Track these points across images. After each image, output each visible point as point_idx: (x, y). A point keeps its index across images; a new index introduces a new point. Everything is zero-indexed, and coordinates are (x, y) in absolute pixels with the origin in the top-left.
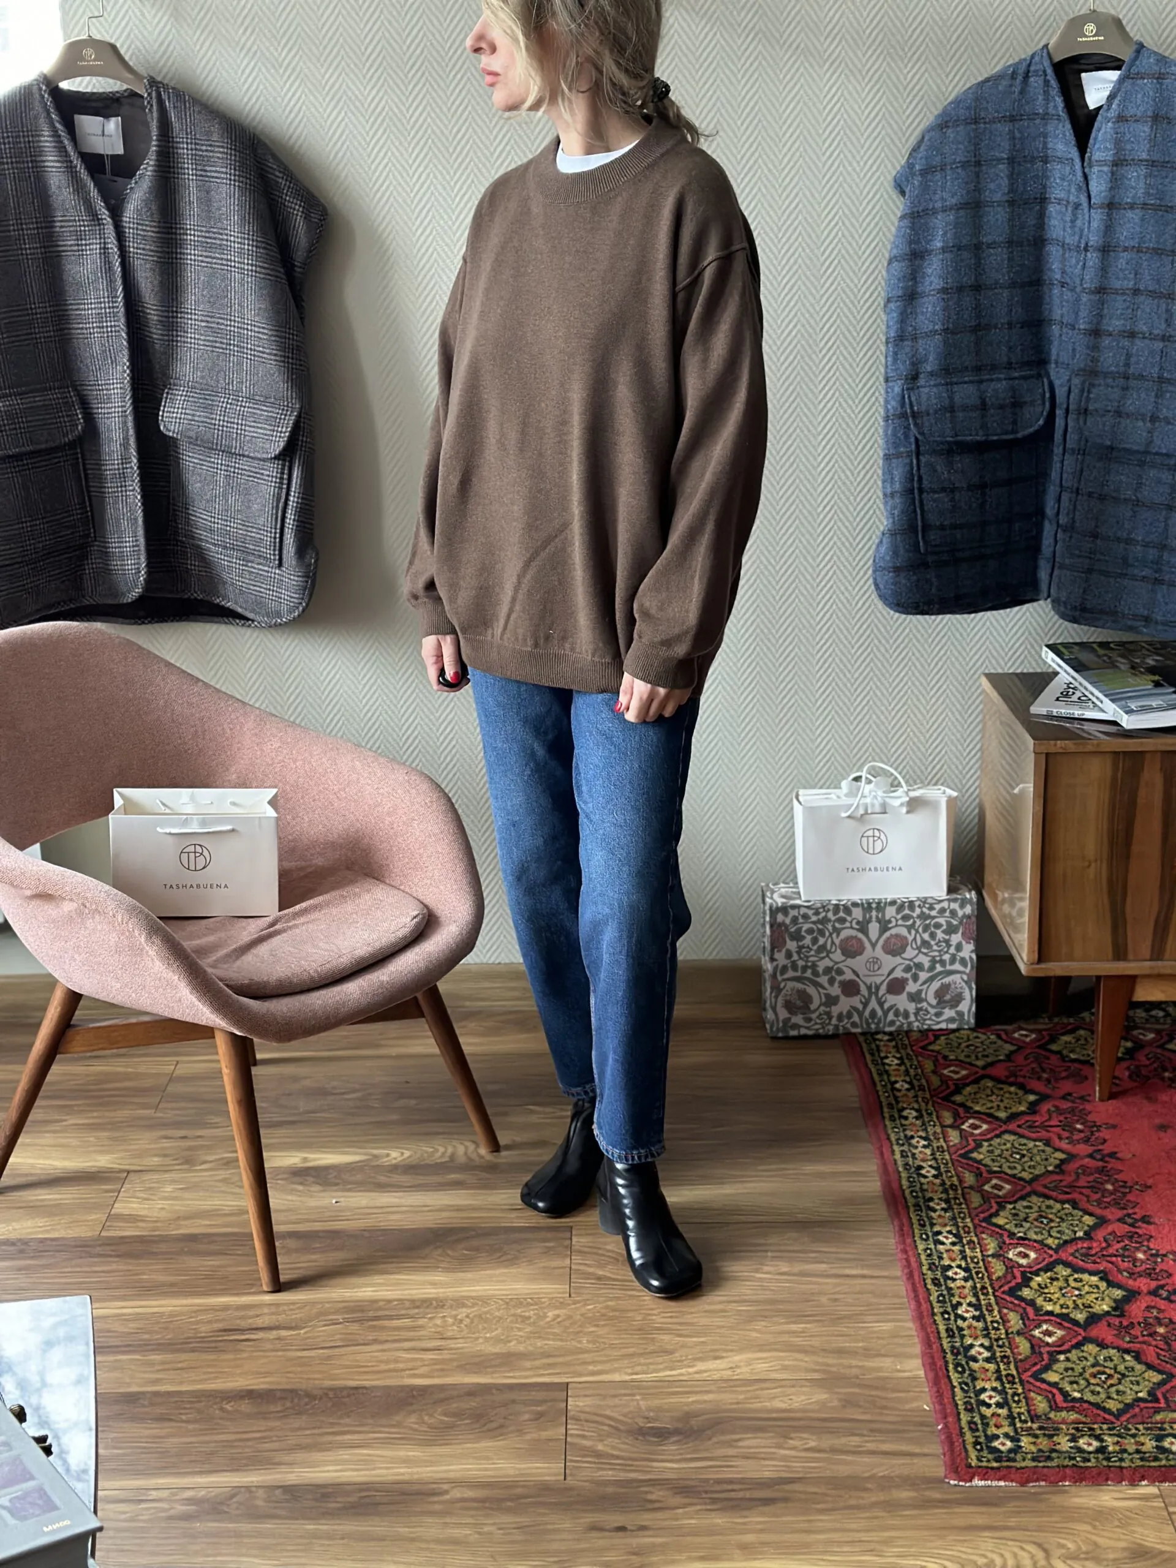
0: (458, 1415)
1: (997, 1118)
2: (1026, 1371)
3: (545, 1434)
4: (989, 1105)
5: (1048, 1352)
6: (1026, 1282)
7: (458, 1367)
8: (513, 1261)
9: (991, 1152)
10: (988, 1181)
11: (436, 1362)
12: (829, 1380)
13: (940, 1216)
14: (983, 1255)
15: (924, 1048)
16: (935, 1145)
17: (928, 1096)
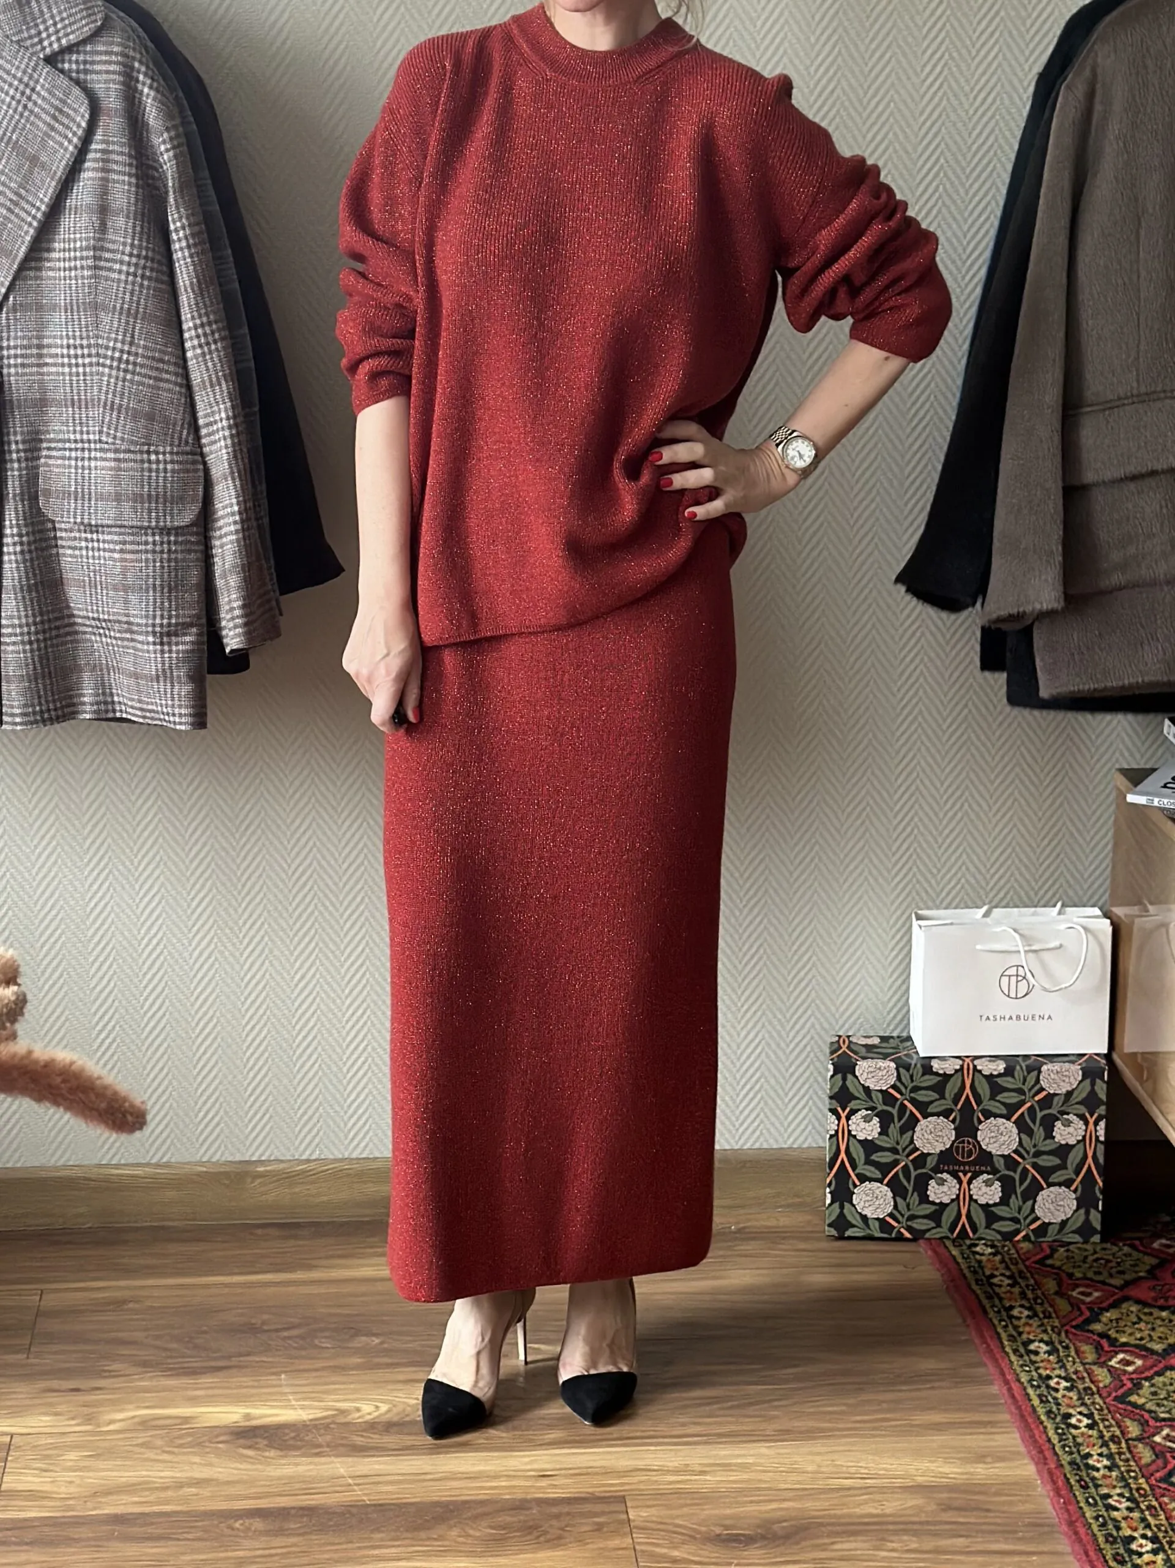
4: (1138, 1336)
10: (1157, 1430)
13: (1104, 1477)
15: (1041, 1262)
16: (1081, 1387)
17: (1057, 1324)
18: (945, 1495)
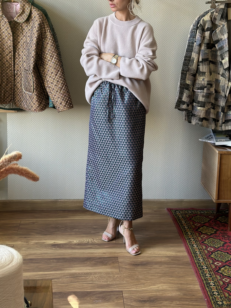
0: (99, 297)
1: (208, 235)
2: (223, 288)
3: (119, 302)
4: (206, 232)
5: (227, 284)
6: (220, 269)
7: (97, 287)
8: (106, 264)
9: (208, 242)
10: (208, 248)
11: (92, 286)
12: (180, 290)
13: (199, 255)
14: (210, 264)
15: (190, 219)
16: (196, 240)
17: (192, 230)
18: (172, 258)
